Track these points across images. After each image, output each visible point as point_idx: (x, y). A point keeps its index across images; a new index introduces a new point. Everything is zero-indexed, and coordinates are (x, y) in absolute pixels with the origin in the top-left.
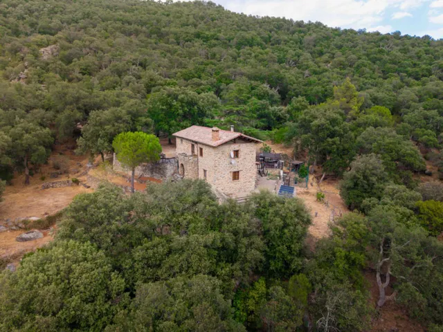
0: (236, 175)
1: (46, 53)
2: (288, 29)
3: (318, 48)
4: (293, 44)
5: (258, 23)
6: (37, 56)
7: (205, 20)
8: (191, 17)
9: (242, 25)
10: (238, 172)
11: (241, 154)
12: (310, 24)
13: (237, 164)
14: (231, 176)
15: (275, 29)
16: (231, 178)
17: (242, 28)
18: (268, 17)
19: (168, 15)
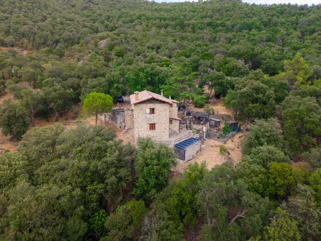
0: (152, 126)
1: (103, 43)
2: (290, 13)
3: (313, 27)
4: (288, 25)
5: (264, 10)
6: (96, 46)
7: (221, 12)
8: (211, 11)
9: (249, 13)
10: (155, 124)
11: (156, 111)
12: (313, 6)
13: (154, 119)
14: (148, 126)
15: (278, 14)
16: (149, 128)
17: (249, 15)
18: (275, 4)
19: (194, 12)
